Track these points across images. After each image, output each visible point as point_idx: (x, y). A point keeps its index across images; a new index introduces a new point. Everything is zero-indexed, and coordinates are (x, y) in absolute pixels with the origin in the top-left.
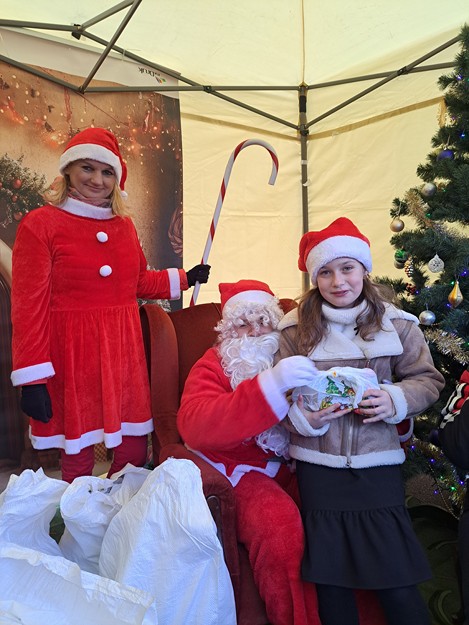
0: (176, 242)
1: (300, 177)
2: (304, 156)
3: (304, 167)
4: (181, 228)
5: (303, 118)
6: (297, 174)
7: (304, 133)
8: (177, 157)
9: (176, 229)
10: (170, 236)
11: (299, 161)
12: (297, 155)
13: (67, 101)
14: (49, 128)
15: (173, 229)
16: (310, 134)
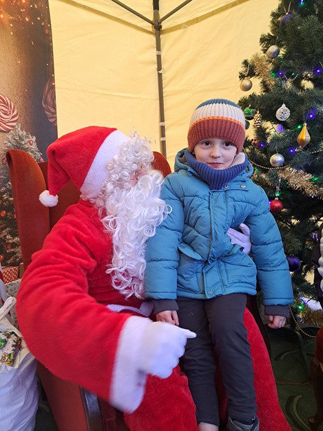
0: (49, 111)
1: (156, 66)
2: (158, 48)
3: (159, 57)
4: (54, 99)
5: (156, 15)
6: (153, 63)
7: (157, 28)
8: (47, 32)
9: (49, 100)
10: (44, 105)
11: (154, 52)
12: (153, 47)
15: (46, 99)
16: (163, 28)
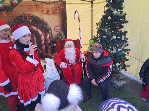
0: (66, 27)
4: (66, 24)
8: (66, 12)
12: (91, 7)
13: (46, 5)
14: (44, 11)
16: (93, 3)
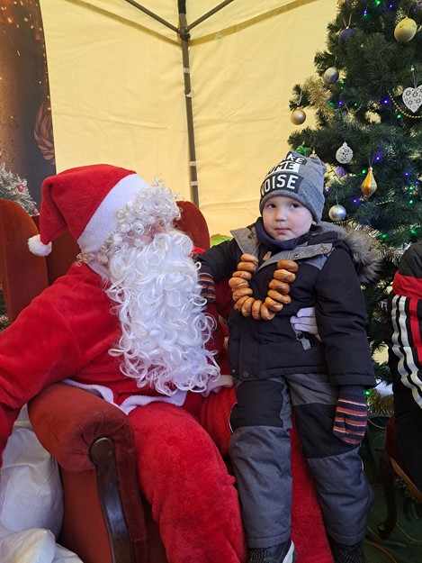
0: (44, 145)
1: (183, 88)
2: (186, 64)
3: (187, 76)
4: (50, 128)
5: (182, 20)
6: (180, 83)
7: (184, 38)
8: (38, 38)
9: (44, 130)
10: (37, 137)
11: (181, 70)
12: (179, 62)
15: (40, 129)
16: (191, 38)
